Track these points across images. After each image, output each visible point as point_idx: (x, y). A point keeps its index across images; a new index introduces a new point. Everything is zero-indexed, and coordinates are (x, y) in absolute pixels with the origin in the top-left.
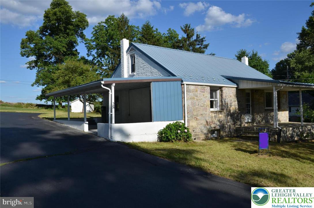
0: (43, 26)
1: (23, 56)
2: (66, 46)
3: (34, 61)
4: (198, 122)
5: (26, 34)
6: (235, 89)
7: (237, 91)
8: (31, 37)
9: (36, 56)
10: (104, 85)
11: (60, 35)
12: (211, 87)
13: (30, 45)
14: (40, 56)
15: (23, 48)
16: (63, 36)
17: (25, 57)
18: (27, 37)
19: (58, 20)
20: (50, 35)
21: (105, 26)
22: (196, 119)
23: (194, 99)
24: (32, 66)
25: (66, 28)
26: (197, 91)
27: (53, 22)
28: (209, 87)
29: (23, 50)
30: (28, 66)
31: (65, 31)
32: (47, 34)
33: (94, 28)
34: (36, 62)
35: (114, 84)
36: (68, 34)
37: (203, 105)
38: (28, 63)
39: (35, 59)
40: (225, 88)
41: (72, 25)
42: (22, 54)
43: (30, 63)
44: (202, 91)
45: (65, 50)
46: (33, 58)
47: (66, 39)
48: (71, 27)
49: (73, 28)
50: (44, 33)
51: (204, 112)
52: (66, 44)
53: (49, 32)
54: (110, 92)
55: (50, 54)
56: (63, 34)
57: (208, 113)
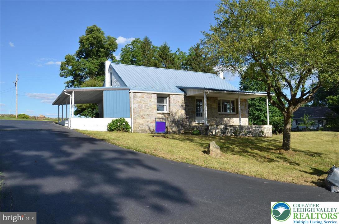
0: (79, 51)
1: (62, 77)
2: (98, 67)
3: (72, 81)
4: (144, 120)
5: (65, 58)
6: (183, 96)
7: (184, 98)
8: (69, 60)
9: (73, 76)
10: (66, 93)
11: (93, 58)
12: (157, 94)
13: (68, 67)
14: (76, 76)
15: (62, 70)
16: (96, 59)
17: (64, 77)
18: (66, 60)
19: (92, 44)
20: (85, 58)
21: (131, 48)
22: (142, 118)
23: (140, 103)
24: (70, 85)
25: (98, 51)
26: (143, 97)
27: (86, 46)
28: (156, 94)
29: (62, 71)
30: (66, 85)
31: (97, 53)
32: (83, 57)
33: (122, 50)
34: (73, 82)
35: (74, 92)
36: (99, 56)
37: (150, 108)
38: (66, 82)
39: (72, 80)
40: (172, 95)
41: (104, 48)
42: (61, 76)
43: (68, 83)
44: (149, 97)
45: (97, 70)
46: (71, 78)
47: (98, 60)
48: (102, 50)
49: (104, 51)
50: (81, 56)
51: (151, 113)
52: (98, 65)
53: (85, 55)
54: (71, 98)
55: (84, 74)
56: (96, 57)
57: (154, 114)
